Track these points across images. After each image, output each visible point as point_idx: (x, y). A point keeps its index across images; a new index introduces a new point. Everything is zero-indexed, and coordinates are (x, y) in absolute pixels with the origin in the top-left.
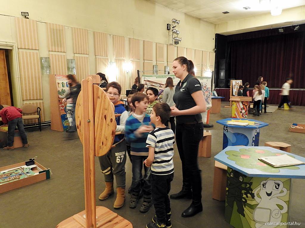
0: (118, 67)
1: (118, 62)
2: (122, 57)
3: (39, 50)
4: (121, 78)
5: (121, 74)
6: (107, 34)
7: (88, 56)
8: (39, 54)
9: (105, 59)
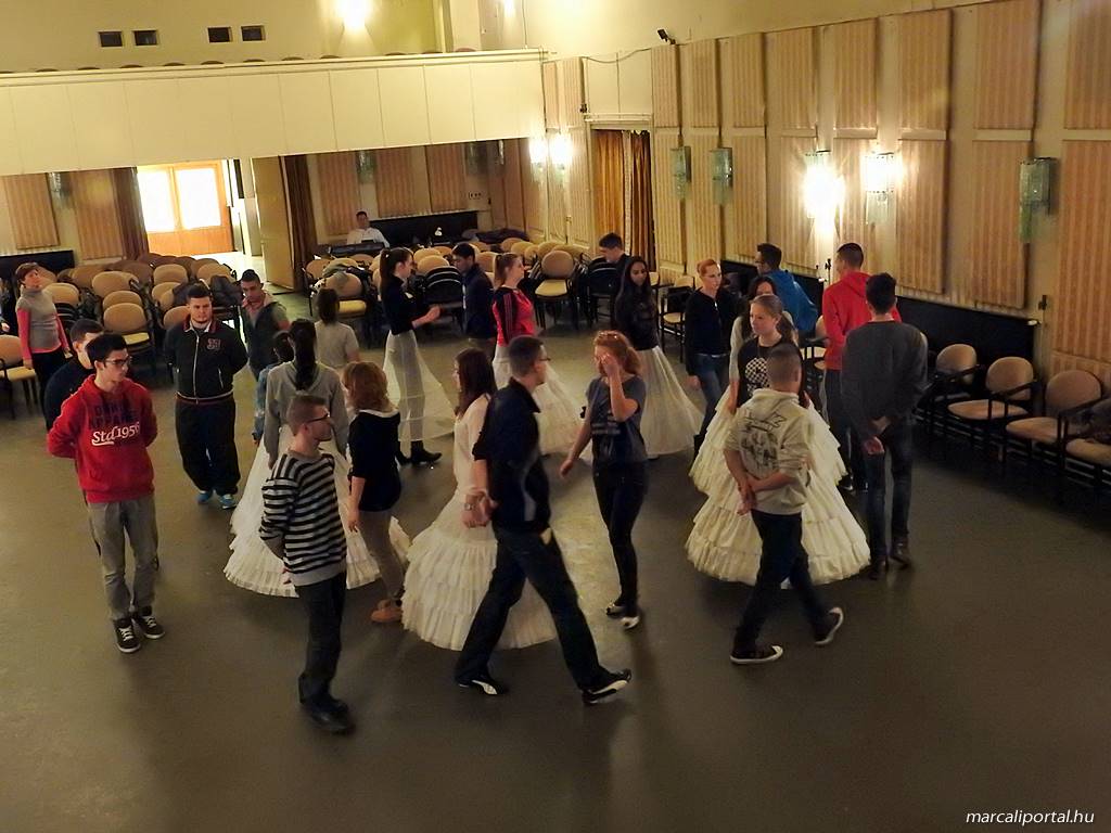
0: (845, 175)
1: (845, 149)
2: (858, 126)
3: (680, 126)
4: (851, 228)
5: (851, 209)
6: (814, 28)
7: (763, 133)
8: (678, 138)
9: (803, 138)
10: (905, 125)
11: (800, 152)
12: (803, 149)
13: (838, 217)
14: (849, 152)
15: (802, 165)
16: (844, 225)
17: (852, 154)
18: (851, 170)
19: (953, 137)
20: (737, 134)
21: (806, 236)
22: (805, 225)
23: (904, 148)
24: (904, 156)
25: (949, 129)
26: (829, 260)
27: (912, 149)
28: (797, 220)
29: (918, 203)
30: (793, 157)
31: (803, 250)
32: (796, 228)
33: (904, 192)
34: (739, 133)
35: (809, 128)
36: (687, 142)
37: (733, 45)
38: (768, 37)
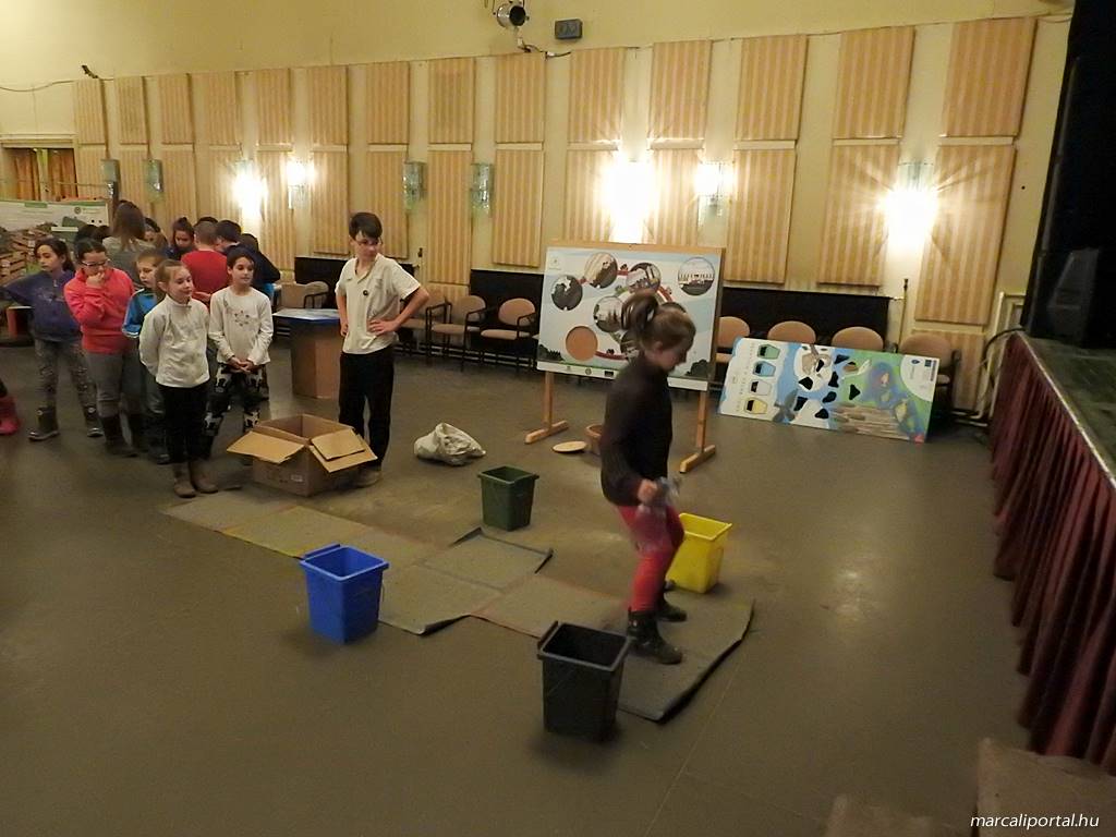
1: (267, 158)
2: (277, 142)
3: (107, 144)
4: (275, 215)
5: (274, 202)
6: (236, 73)
7: (191, 149)
8: (104, 153)
9: (230, 152)
10: (315, 141)
11: (227, 160)
12: (230, 159)
13: (262, 207)
14: (270, 161)
15: (230, 170)
16: (269, 212)
17: (273, 163)
18: (272, 175)
19: (351, 150)
20: (165, 150)
23: (315, 156)
24: (316, 163)
25: (348, 145)
27: (322, 157)
28: (226, 211)
29: (328, 194)
30: (222, 165)
33: (316, 187)
34: (169, 149)
35: (235, 144)
36: (114, 156)
37: (160, 82)
38: (194, 77)
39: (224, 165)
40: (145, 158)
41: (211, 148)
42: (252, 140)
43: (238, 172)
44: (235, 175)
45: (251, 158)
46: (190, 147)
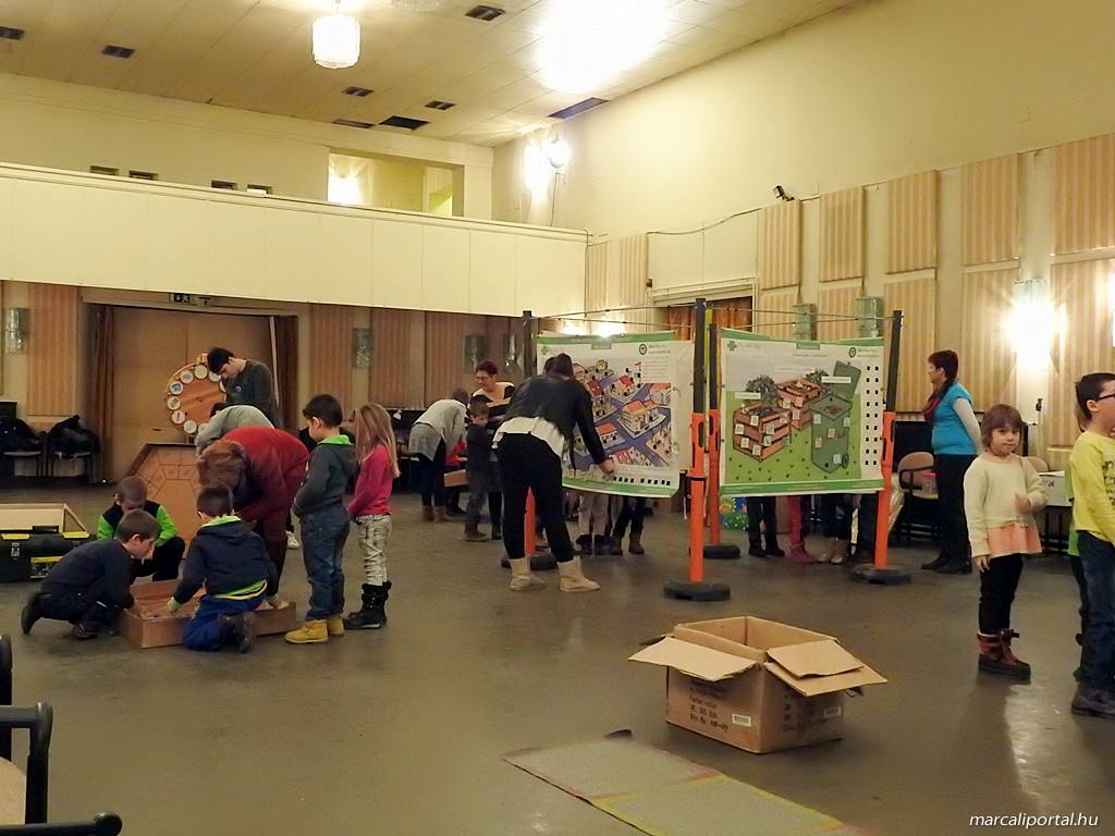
0: (1069, 303)
1: (1071, 274)
2: (1091, 247)
3: (800, 285)
4: (1079, 358)
5: (1079, 338)
6: (1020, 155)
7: (933, 276)
8: (795, 297)
9: (1000, 271)
11: (995, 285)
12: (1000, 282)
13: (1056, 350)
14: (1075, 278)
15: (999, 298)
16: (1068, 358)
17: (1081, 279)
18: (1078, 297)
20: (891, 281)
21: (1002, 380)
22: (1002, 367)
26: (1040, 400)
28: (987, 363)
30: (984, 293)
31: (997, 393)
32: (987, 370)
34: (895, 279)
35: (1010, 259)
36: (808, 300)
37: (891, 188)
38: (945, 174)
39: (990, 293)
40: (858, 296)
41: (967, 270)
42: (1041, 247)
43: (1012, 301)
44: (1009, 304)
45: (1038, 277)
46: (931, 274)
